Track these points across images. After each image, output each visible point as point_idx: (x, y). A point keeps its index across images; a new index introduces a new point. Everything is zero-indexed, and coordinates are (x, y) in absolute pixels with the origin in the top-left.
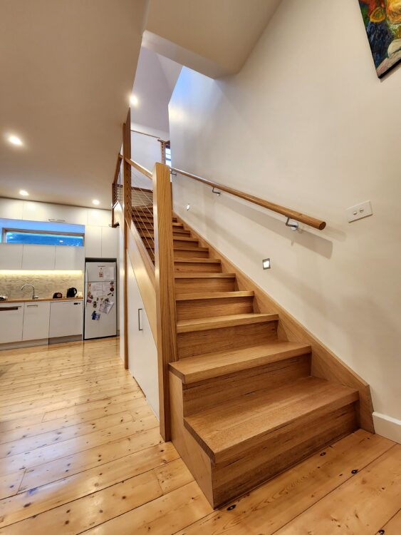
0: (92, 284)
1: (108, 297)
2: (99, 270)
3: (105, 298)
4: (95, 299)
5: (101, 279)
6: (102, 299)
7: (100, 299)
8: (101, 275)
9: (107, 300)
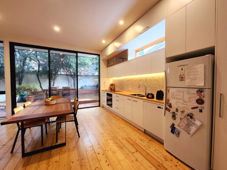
0: (171, 90)
1: (193, 111)
2: (180, 72)
3: (187, 112)
4: (173, 110)
5: (181, 84)
6: (183, 112)
7: (179, 110)
8: (182, 78)
9: (191, 116)
